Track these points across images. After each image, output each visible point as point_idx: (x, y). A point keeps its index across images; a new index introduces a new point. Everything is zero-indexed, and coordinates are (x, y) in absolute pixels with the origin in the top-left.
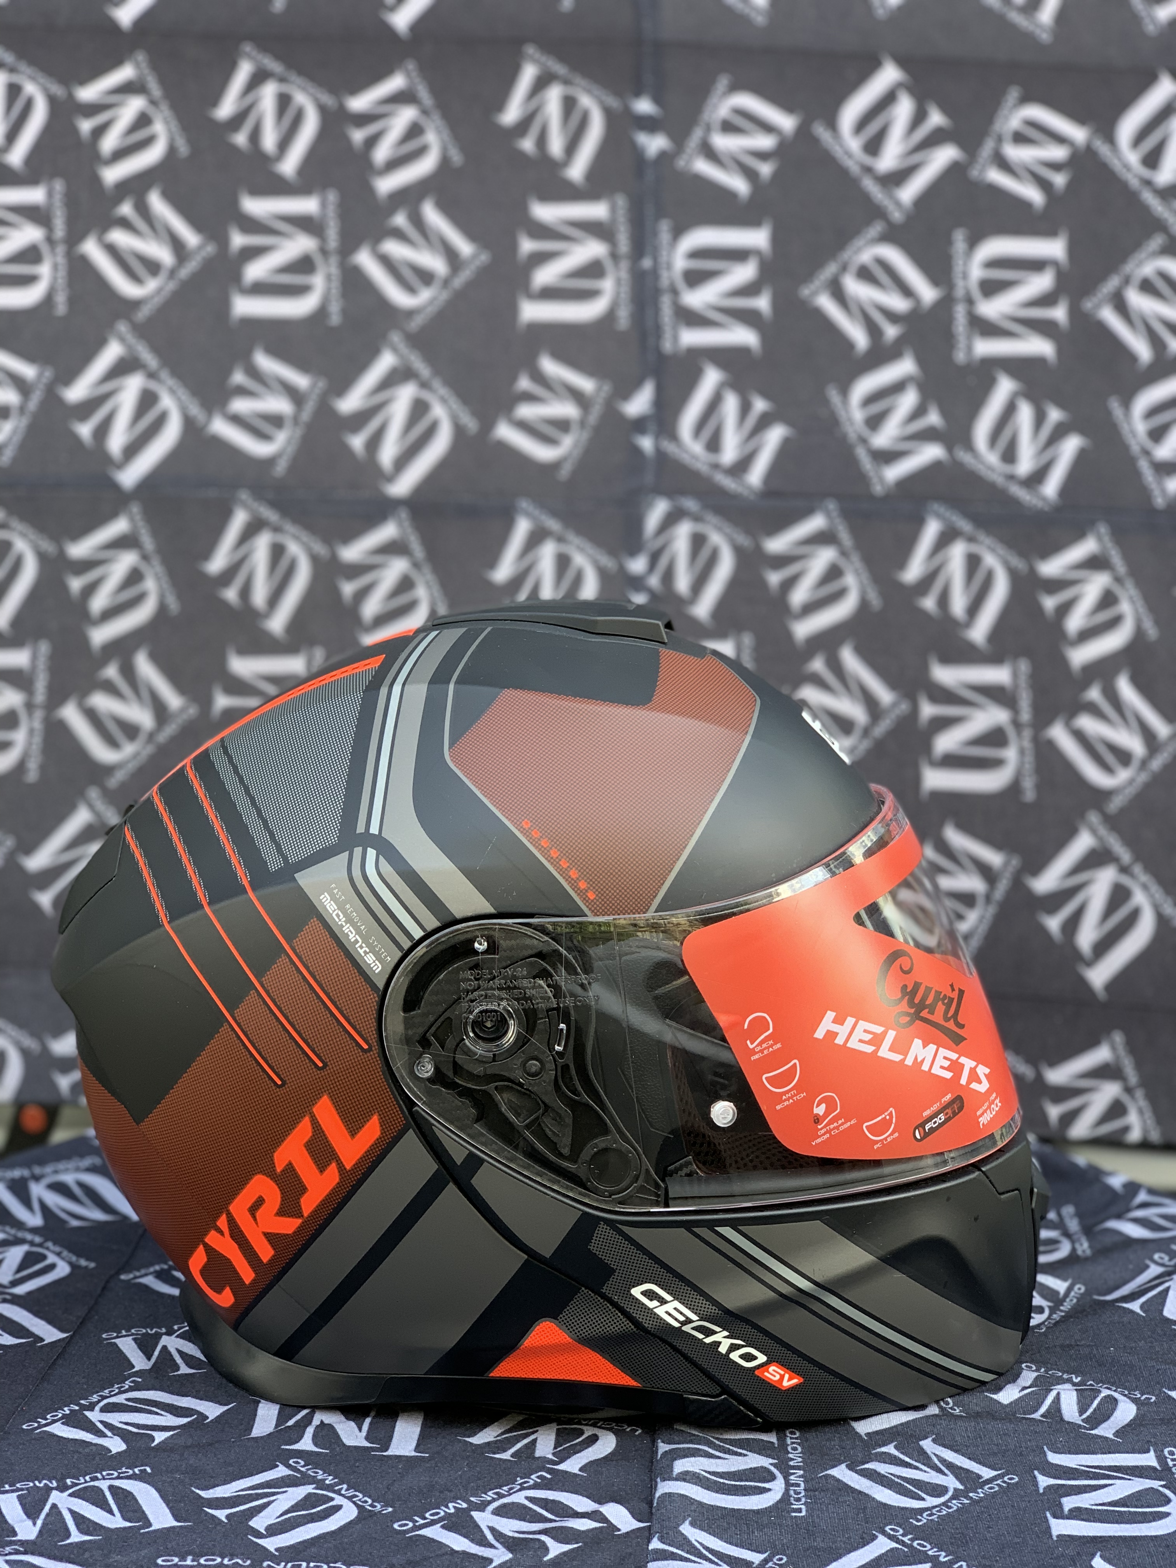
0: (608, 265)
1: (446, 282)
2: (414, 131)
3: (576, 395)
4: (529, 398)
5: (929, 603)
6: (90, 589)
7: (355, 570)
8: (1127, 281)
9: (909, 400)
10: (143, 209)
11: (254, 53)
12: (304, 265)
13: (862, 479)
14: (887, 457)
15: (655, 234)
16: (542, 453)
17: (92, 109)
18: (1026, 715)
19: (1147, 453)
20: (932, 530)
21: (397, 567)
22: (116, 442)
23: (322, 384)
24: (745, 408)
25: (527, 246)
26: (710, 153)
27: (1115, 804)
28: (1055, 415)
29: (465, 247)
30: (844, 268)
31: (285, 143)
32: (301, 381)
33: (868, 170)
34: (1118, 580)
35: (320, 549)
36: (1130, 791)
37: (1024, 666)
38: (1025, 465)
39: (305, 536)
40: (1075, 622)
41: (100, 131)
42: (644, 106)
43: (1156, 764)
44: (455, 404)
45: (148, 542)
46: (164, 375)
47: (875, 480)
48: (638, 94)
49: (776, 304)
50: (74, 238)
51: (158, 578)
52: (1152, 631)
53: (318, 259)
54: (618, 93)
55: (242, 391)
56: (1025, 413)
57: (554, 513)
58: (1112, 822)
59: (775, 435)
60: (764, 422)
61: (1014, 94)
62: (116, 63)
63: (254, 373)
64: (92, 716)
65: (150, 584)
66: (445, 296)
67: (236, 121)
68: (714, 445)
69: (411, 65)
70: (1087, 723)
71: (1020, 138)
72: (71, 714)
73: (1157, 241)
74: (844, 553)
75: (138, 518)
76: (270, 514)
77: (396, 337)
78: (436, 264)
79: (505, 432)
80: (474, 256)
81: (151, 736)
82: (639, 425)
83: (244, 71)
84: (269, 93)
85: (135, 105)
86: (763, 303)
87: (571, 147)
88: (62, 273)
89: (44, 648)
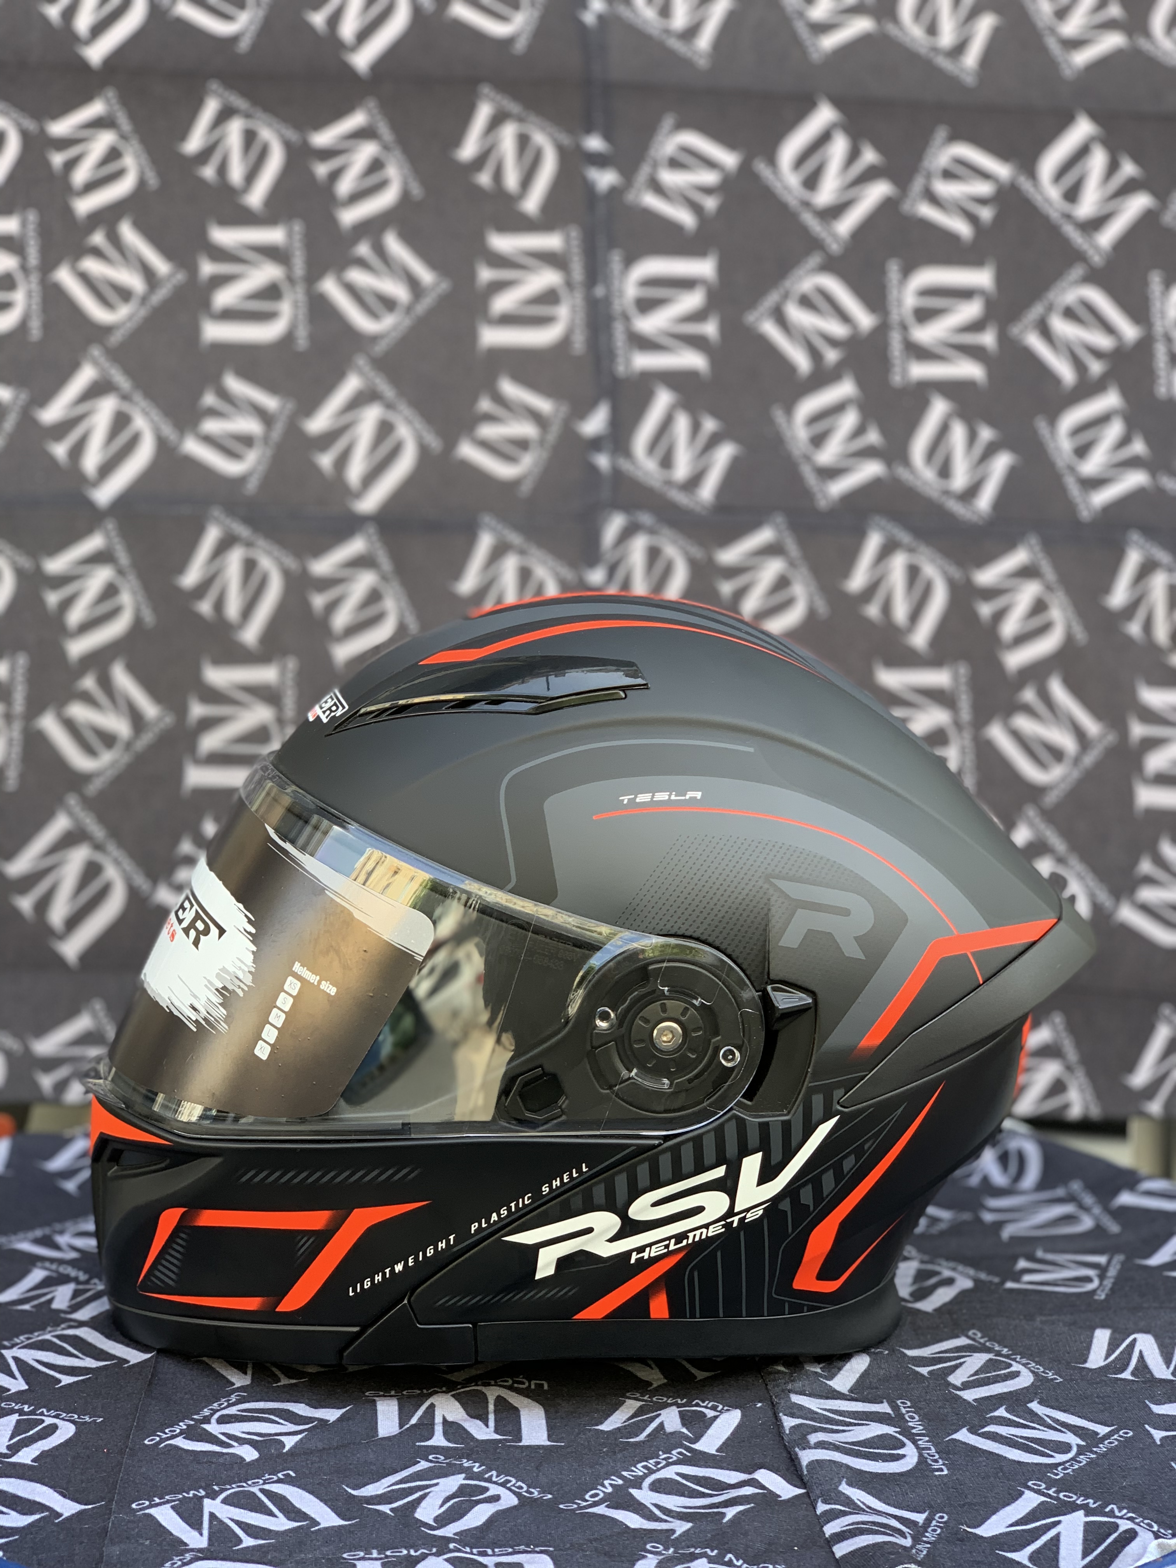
0: (563, 293)
1: (409, 309)
2: (376, 166)
3: (536, 416)
4: (489, 418)
5: (873, 611)
6: (67, 604)
7: (325, 584)
8: (1050, 308)
9: (849, 420)
10: (114, 239)
11: (221, 90)
12: (272, 292)
13: (807, 494)
14: (830, 473)
15: (606, 263)
16: (503, 470)
17: (63, 144)
18: (966, 715)
19: (1072, 469)
20: (873, 542)
21: (365, 581)
22: (91, 461)
23: (290, 406)
24: (696, 427)
25: (486, 274)
26: (657, 188)
27: (1051, 799)
28: (986, 434)
29: (426, 275)
30: (786, 296)
31: (251, 177)
32: (270, 402)
33: (807, 204)
34: (1049, 588)
35: (291, 563)
36: (1064, 787)
37: (963, 670)
38: (960, 480)
39: (277, 551)
40: (1009, 628)
41: (71, 164)
42: (595, 143)
43: (1089, 760)
44: (419, 424)
45: (123, 558)
46: (138, 397)
47: (819, 496)
48: (589, 130)
49: (724, 329)
50: (48, 266)
51: (134, 593)
52: (1080, 635)
53: (285, 287)
54: (570, 131)
55: (213, 413)
56: (958, 433)
57: (517, 527)
58: (1049, 816)
59: (724, 454)
60: (714, 441)
61: (941, 133)
62: (86, 99)
63: (224, 395)
64: (71, 726)
65: (126, 598)
66: (407, 322)
67: (204, 155)
68: (667, 462)
69: (372, 103)
70: (1023, 723)
71: (948, 175)
72: (49, 724)
73: (1078, 271)
74: (792, 564)
75: (113, 534)
76: (242, 530)
77: (361, 361)
78: (398, 291)
79: (468, 451)
80: (436, 284)
81: (128, 745)
82: (596, 444)
83: (211, 108)
84: (235, 129)
85: (104, 140)
86: (710, 329)
87: (526, 181)
88: (36, 300)
89: (22, 660)
